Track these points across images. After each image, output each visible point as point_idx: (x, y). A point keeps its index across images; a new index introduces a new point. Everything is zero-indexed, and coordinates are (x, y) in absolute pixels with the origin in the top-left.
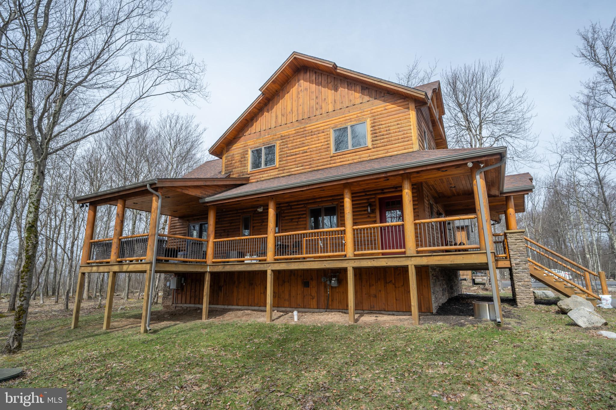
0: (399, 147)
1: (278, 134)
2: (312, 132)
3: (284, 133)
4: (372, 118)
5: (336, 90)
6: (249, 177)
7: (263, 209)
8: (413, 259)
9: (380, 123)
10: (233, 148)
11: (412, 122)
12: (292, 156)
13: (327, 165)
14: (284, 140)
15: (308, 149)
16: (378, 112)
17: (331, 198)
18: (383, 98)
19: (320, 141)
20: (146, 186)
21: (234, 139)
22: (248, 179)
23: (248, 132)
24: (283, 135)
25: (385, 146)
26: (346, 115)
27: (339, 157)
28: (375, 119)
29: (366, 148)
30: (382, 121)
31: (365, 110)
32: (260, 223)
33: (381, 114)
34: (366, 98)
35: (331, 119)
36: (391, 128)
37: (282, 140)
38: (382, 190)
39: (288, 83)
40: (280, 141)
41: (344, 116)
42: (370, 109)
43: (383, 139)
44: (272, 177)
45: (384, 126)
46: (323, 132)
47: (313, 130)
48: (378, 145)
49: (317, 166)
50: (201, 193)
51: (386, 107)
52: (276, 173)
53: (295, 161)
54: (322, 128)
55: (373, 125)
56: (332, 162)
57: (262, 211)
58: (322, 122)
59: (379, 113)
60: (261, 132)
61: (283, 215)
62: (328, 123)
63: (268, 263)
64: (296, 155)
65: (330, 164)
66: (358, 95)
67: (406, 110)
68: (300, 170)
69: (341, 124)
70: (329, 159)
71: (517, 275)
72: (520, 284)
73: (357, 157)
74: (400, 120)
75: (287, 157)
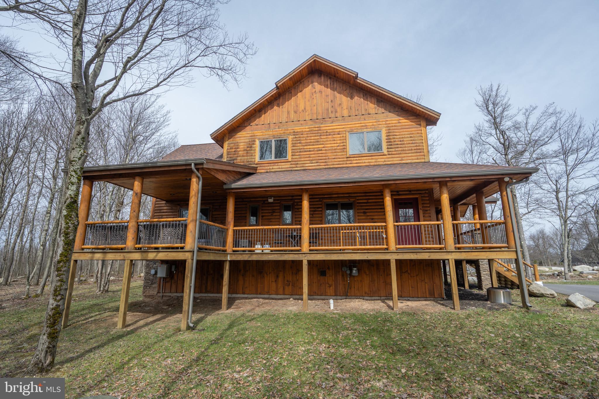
0: (412, 156)
1: (290, 129)
2: (327, 132)
3: (298, 129)
4: (387, 128)
5: (352, 98)
6: (257, 167)
7: (274, 200)
8: (453, 254)
9: (395, 134)
10: (236, 136)
11: (423, 137)
12: (305, 151)
13: (343, 164)
14: (297, 136)
15: (324, 147)
16: (392, 124)
17: (347, 195)
18: (397, 113)
19: (335, 142)
20: (191, 165)
21: (238, 127)
22: (256, 169)
23: (257, 122)
24: (296, 131)
25: (399, 154)
26: (362, 122)
27: (355, 159)
28: (389, 130)
29: (382, 154)
30: (396, 132)
31: (381, 120)
32: (270, 213)
33: (395, 126)
34: (381, 110)
35: (346, 123)
36: (405, 139)
37: (294, 135)
38: (397, 192)
39: (301, 83)
40: (292, 137)
41: (360, 122)
42: (384, 120)
43: (397, 148)
44: (283, 170)
45: (398, 137)
46: (339, 134)
47: (328, 131)
48: (393, 153)
49: (333, 165)
50: (226, 178)
51: (400, 121)
52: (289, 166)
53: (310, 157)
54: (338, 130)
55: (388, 134)
56: (348, 162)
57: (272, 201)
58: (337, 124)
59: (393, 125)
60: (271, 125)
61: (296, 207)
62: (343, 126)
63: (304, 254)
64: (310, 151)
65: (346, 164)
66: (371, 106)
67: (418, 126)
68: (314, 166)
69: (357, 129)
70: (345, 159)
71: (483, 266)
72: (485, 273)
73: (373, 161)
74: (413, 134)
75: (300, 152)
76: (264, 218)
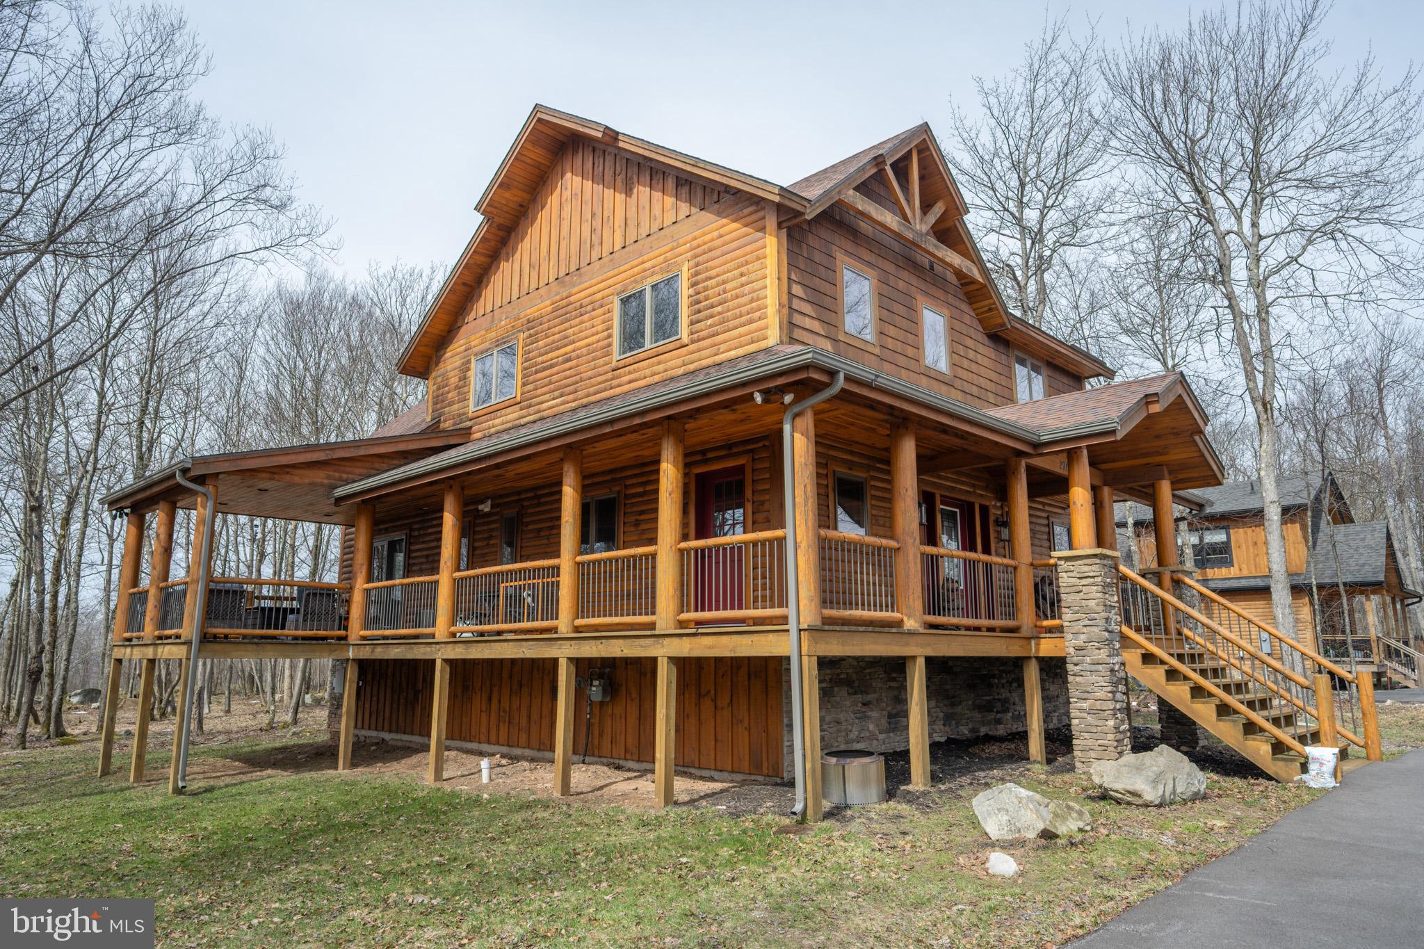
0: (741, 336)
1: (522, 315)
2: (581, 307)
3: (531, 312)
4: (692, 263)
5: (628, 192)
6: (471, 427)
7: (492, 507)
8: (667, 641)
9: (707, 274)
10: (448, 355)
11: (769, 267)
12: (545, 369)
13: (605, 390)
14: (532, 331)
15: (574, 351)
16: (705, 244)
17: (608, 478)
18: (717, 206)
19: (594, 330)
20: (173, 476)
21: (449, 332)
22: (467, 432)
23: (473, 315)
24: (531, 317)
25: (714, 335)
26: (645, 258)
27: (627, 369)
28: (697, 265)
29: (678, 344)
30: (712, 269)
31: (681, 241)
32: (484, 539)
33: (710, 250)
34: (684, 208)
35: (616, 271)
36: (728, 286)
37: (529, 330)
38: (704, 452)
39: (545, 182)
40: (527, 334)
41: (640, 260)
42: (689, 237)
43: (712, 317)
44: (509, 425)
45: (713, 282)
46: (602, 306)
47: (584, 302)
48: (702, 334)
49: (588, 396)
50: (328, 477)
51: (722, 231)
52: (515, 415)
53: (550, 383)
54: (599, 295)
55: (694, 279)
56: (615, 382)
57: (487, 509)
58: (600, 278)
59: (706, 247)
60: (495, 312)
61: (525, 520)
62: (610, 282)
63: (437, 643)
64: (552, 366)
65: (611, 388)
66: (670, 201)
67: (760, 234)
68: (557, 406)
69: (635, 281)
70: (610, 375)
71: (1078, 679)
72: (1085, 705)
73: (661, 367)
74: (747, 263)
75: (536, 372)
76: (477, 552)
